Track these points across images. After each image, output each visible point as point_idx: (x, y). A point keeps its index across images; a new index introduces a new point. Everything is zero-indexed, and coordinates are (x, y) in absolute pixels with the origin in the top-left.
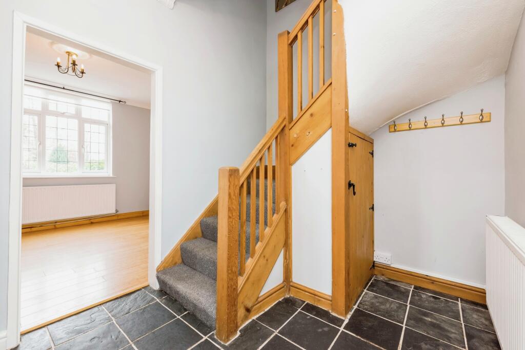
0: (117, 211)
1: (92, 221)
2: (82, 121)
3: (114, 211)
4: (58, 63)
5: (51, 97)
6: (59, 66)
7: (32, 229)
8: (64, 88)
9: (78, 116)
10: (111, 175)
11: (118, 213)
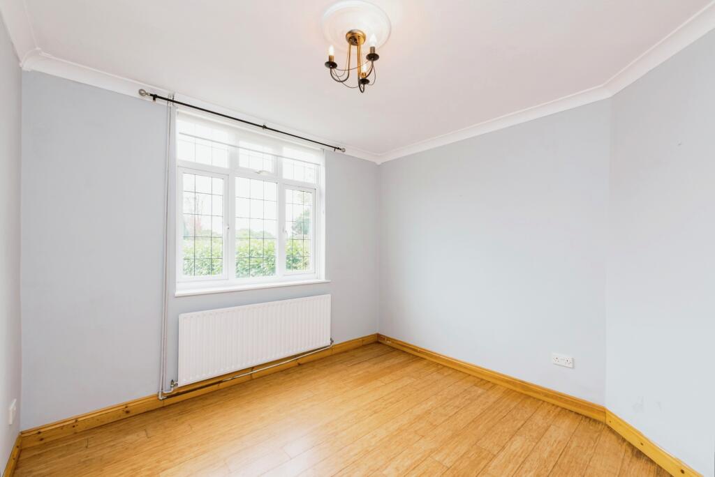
0: (332, 341)
1: (301, 361)
2: (284, 185)
3: (328, 343)
4: (330, 58)
5: (242, 143)
6: (332, 64)
7: (221, 384)
8: (264, 127)
9: (276, 176)
10: (323, 279)
11: (334, 343)
